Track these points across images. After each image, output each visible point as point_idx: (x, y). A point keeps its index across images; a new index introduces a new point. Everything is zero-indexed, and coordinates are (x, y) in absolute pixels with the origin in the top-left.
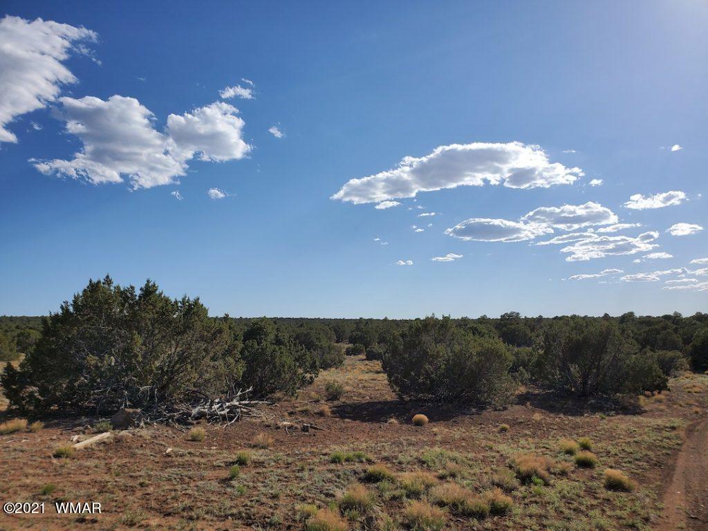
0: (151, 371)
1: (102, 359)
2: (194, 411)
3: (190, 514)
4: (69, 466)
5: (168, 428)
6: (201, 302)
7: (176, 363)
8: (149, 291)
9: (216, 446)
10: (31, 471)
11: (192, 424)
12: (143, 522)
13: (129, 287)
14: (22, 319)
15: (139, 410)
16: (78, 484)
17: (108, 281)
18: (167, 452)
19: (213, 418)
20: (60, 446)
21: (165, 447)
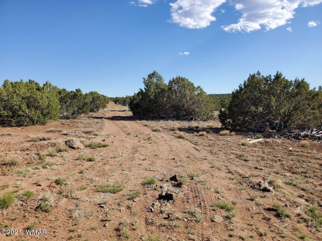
0: (280, 113)
1: (257, 108)
2: (302, 134)
3: (305, 175)
4: (248, 149)
5: (289, 140)
6: (305, 80)
7: (292, 111)
8: (278, 77)
9: (315, 150)
10: (234, 149)
11: (301, 140)
12: (282, 174)
13: (268, 75)
14: (221, 95)
15: (275, 131)
16: (253, 156)
17: (259, 73)
18: (290, 149)
19: (313, 138)
20: (243, 141)
21: (288, 147)
